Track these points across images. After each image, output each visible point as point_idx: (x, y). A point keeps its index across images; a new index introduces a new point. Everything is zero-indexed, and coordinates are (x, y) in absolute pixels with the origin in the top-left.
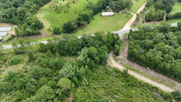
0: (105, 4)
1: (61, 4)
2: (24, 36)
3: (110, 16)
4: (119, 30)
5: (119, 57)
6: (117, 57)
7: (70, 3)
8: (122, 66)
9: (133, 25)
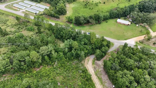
0: (128, 12)
1: (93, 2)
2: (49, 15)
3: (124, 24)
4: (121, 40)
5: (98, 62)
6: (96, 61)
7: (100, 3)
8: (94, 70)
9: (140, 42)
